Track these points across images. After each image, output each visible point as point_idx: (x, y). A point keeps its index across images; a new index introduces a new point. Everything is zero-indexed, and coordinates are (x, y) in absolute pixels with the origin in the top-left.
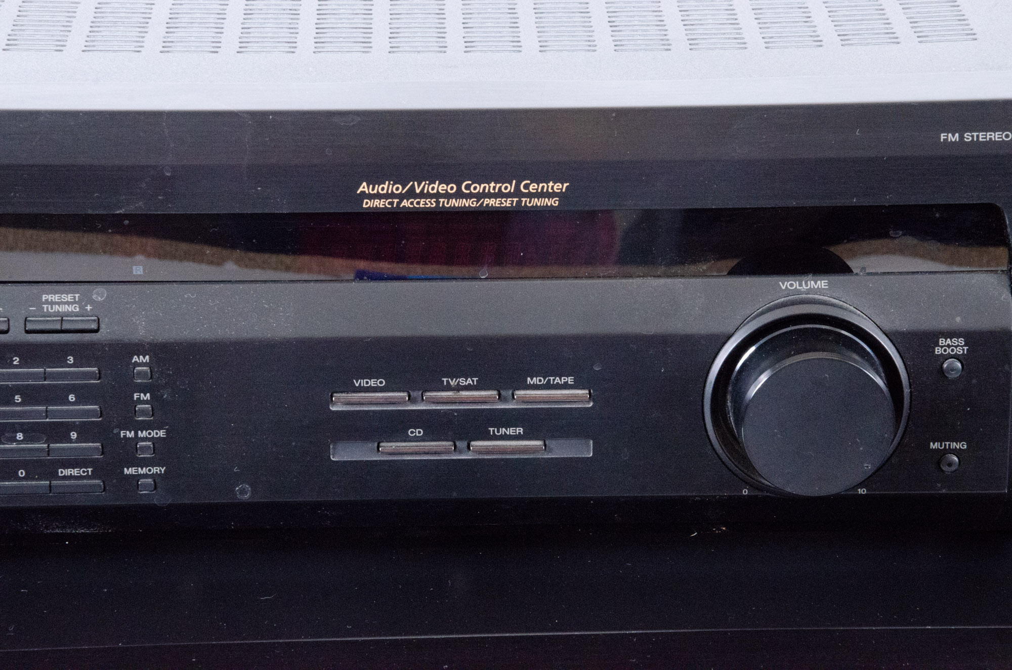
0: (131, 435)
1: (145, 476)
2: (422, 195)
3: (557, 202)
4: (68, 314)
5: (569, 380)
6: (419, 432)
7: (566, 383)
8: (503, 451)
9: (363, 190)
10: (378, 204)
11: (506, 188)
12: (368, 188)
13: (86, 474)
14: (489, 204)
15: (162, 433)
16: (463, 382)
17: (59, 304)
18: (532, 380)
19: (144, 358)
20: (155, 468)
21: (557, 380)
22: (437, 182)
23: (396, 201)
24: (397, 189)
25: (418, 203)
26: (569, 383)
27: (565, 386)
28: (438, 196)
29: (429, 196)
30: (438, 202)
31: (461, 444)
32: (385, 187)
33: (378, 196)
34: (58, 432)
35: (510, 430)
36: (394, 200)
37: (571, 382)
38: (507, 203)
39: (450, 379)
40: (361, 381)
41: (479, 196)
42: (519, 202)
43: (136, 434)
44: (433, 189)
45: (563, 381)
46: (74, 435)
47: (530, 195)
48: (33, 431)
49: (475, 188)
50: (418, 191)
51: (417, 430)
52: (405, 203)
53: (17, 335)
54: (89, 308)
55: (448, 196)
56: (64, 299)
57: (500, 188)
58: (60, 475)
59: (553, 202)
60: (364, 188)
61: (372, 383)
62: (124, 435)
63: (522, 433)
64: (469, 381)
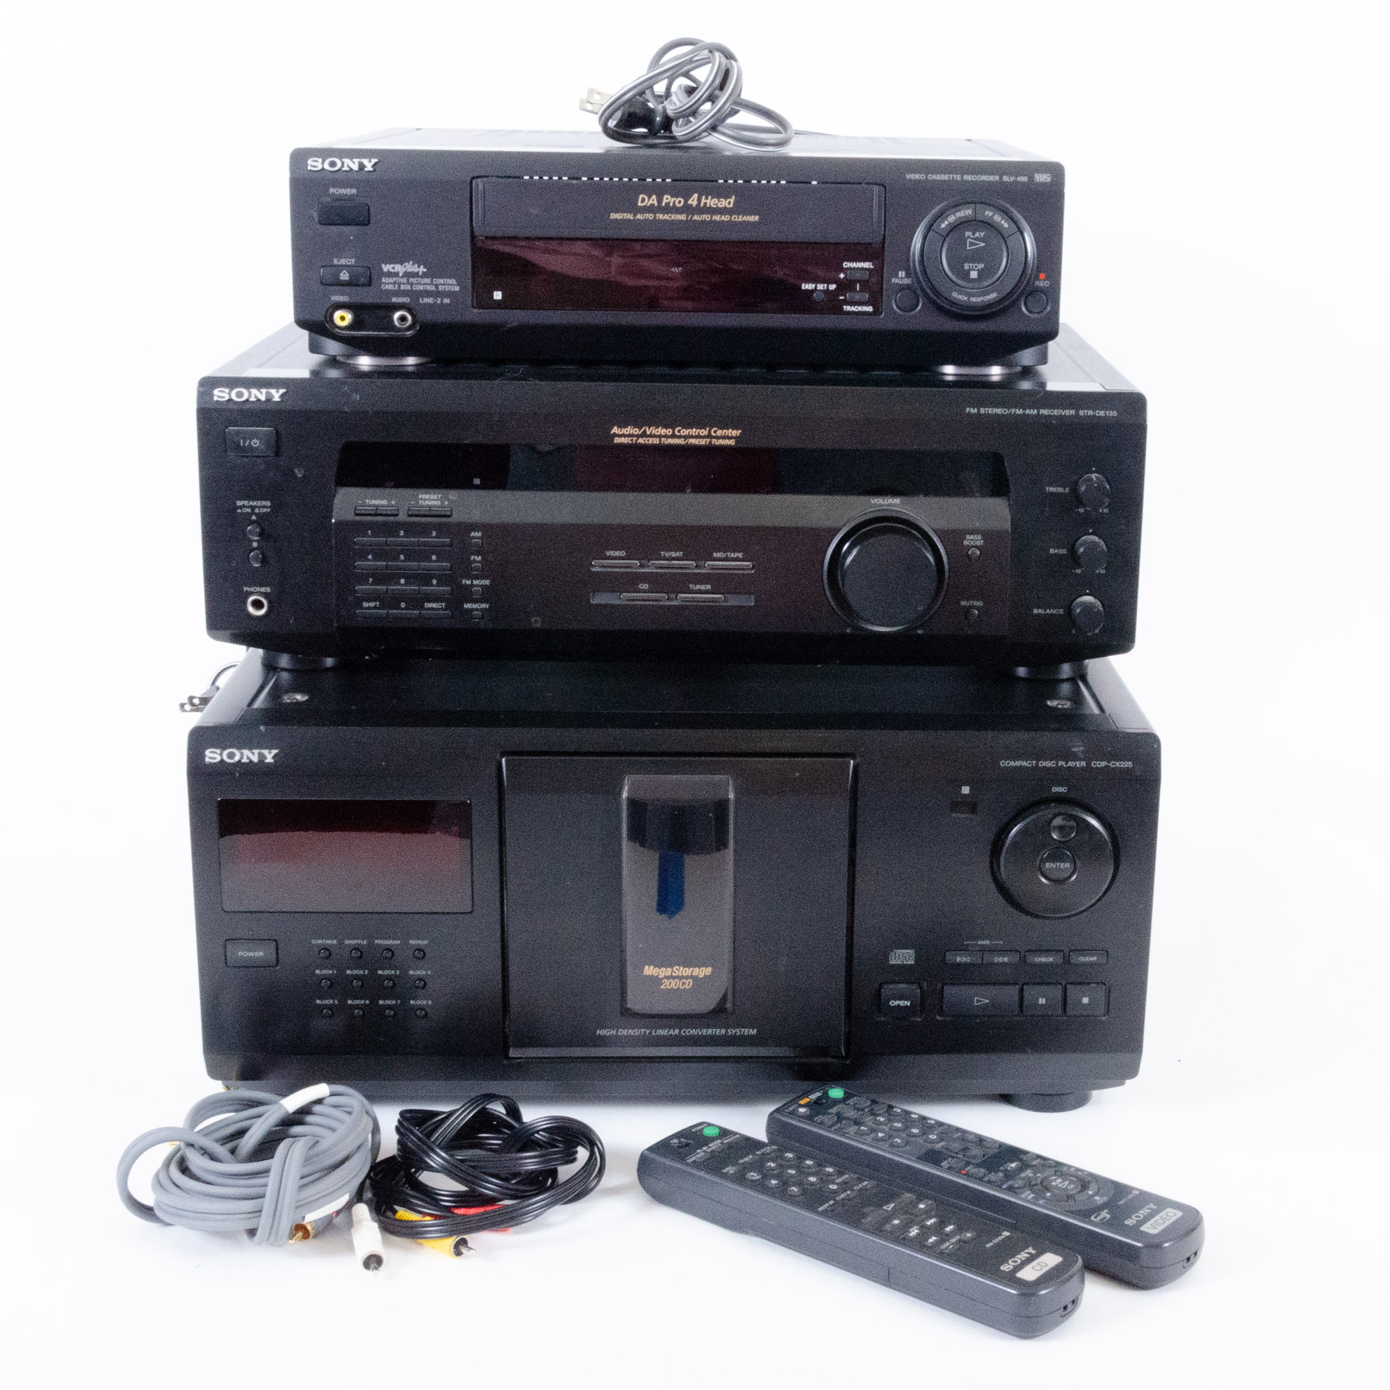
0: (468, 582)
1: (477, 610)
2: (650, 436)
3: (734, 442)
4: (434, 506)
6: (645, 586)
7: (738, 557)
8: (698, 601)
9: (615, 432)
10: (623, 440)
12: (618, 431)
13: (441, 607)
14: (692, 442)
15: (487, 582)
16: (674, 554)
17: (429, 500)
18: (717, 554)
19: (478, 534)
20: (483, 605)
21: (732, 555)
22: (660, 428)
23: (635, 439)
24: (636, 431)
25: (648, 441)
27: (737, 559)
28: (660, 436)
29: (655, 436)
30: (660, 440)
31: (673, 596)
32: (629, 430)
33: (624, 436)
34: (425, 579)
35: (702, 587)
36: (633, 438)
37: (741, 556)
38: (703, 442)
39: (665, 553)
40: (610, 553)
41: (686, 437)
42: (710, 442)
43: (472, 582)
44: (658, 432)
45: (736, 556)
46: (434, 582)
47: (718, 438)
48: (410, 578)
49: (683, 432)
50: (648, 433)
52: (641, 441)
53: (402, 517)
54: (446, 503)
55: (666, 436)
56: (432, 497)
57: (699, 433)
58: (426, 607)
59: (732, 442)
60: (615, 430)
61: (617, 554)
62: (464, 583)
63: (710, 589)
64: (678, 554)
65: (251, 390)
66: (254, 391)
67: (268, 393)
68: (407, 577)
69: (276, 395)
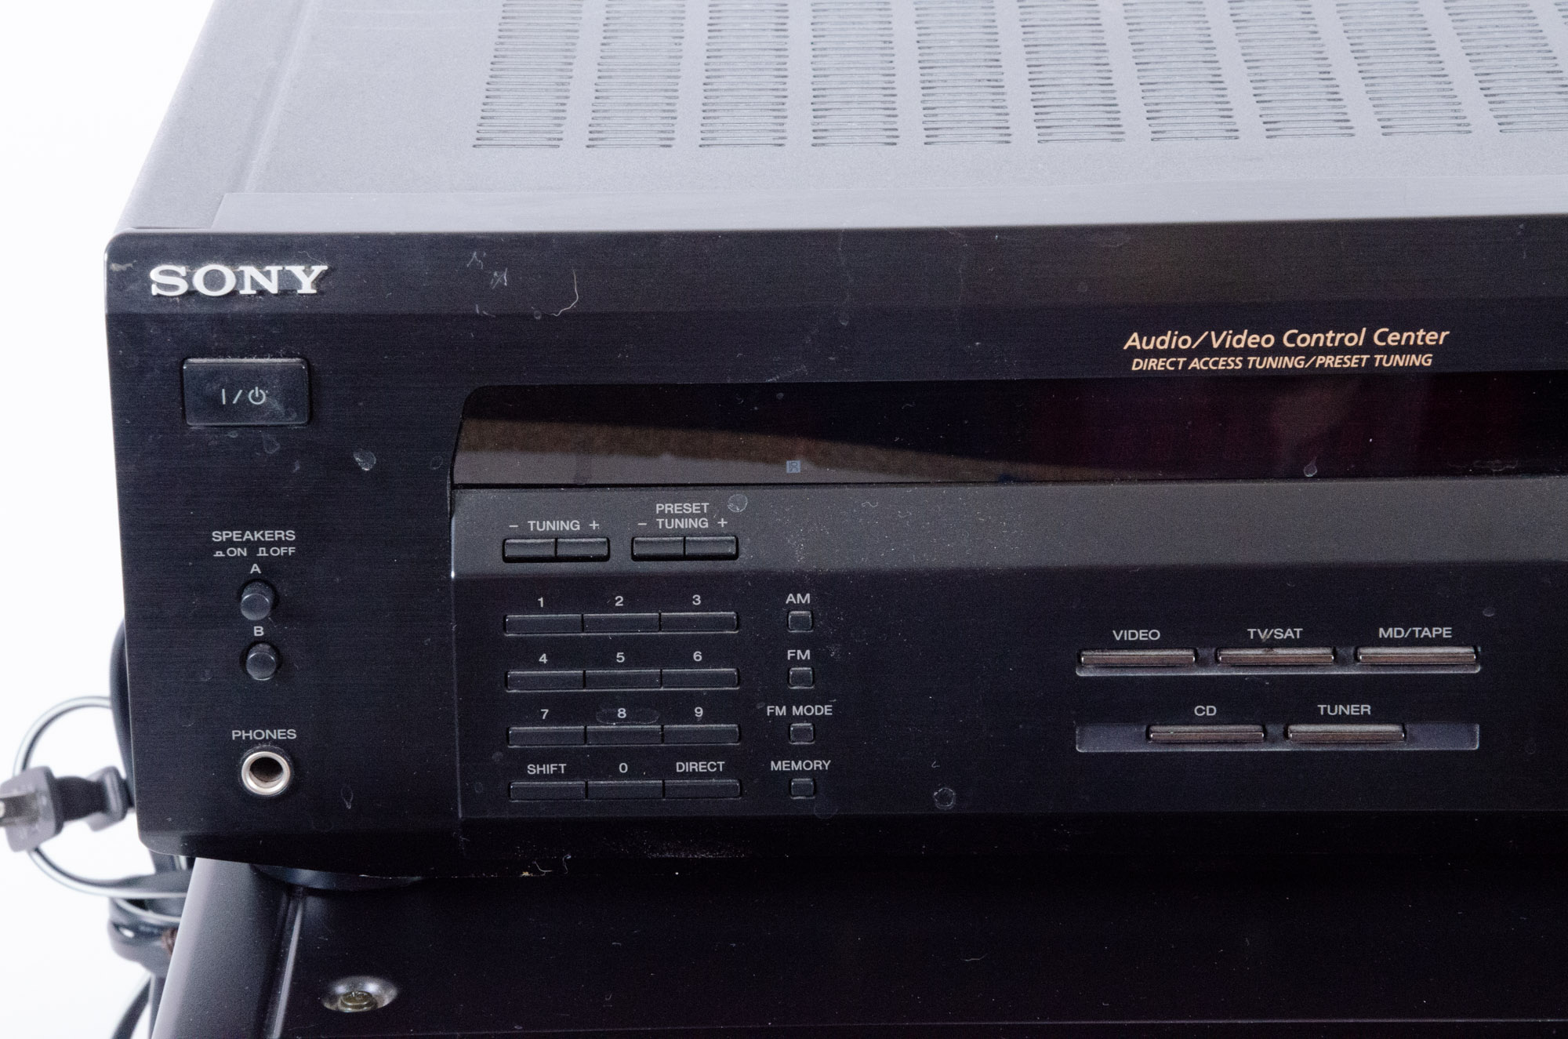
0: (780, 711)
1: (801, 773)
2: (1223, 351)
3: (1430, 360)
4: (693, 532)
5: (1445, 632)
6: (1210, 710)
7: (1439, 636)
8: (1339, 740)
9: (1134, 344)
10: (1154, 365)
11: (1351, 339)
12: (1141, 342)
13: (715, 769)
14: (1324, 364)
15: (826, 710)
16: (1279, 634)
17: (680, 517)
18: (1386, 631)
19: (803, 598)
20: (815, 762)
21: (1426, 632)
22: (1246, 331)
23: (1182, 360)
24: (1185, 342)
25: (1216, 363)
26: (1444, 636)
27: (1439, 641)
28: (1246, 352)
29: (1232, 352)
30: (1245, 362)
31: (1275, 730)
32: (1167, 340)
33: (1156, 353)
34: (677, 707)
35: (1350, 708)
36: (1179, 359)
37: (1447, 634)
38: (1352, 362)
39: (1259, 630)
40: (1124, 633)
41: (1309, 352)
42: (1371, 361)
43: (789, 710)
44: (1239, 341)
45: (1434, 633)
46: (699, 712)
47: (1388, 351)
48: (640, 706)
49: (1303, 340)
50: (1216, 345)
51: (1208, 707)
52: (1196, 364)
53: (620, 562)
54: (723, 522)
55: (1261, 352)
56: (687, 510)
57: (1342, 339)
58: (678, 771)
59: (1424, 361)
60: (1134, 341)
61: (1141, 635)
62: (771, 713)
63: (1369, 713)
64: (1289, 633)
65: (241, 268)
66: (250, 271)
67: (285, 277)
68: (630, 702)
69: (306, 279)
